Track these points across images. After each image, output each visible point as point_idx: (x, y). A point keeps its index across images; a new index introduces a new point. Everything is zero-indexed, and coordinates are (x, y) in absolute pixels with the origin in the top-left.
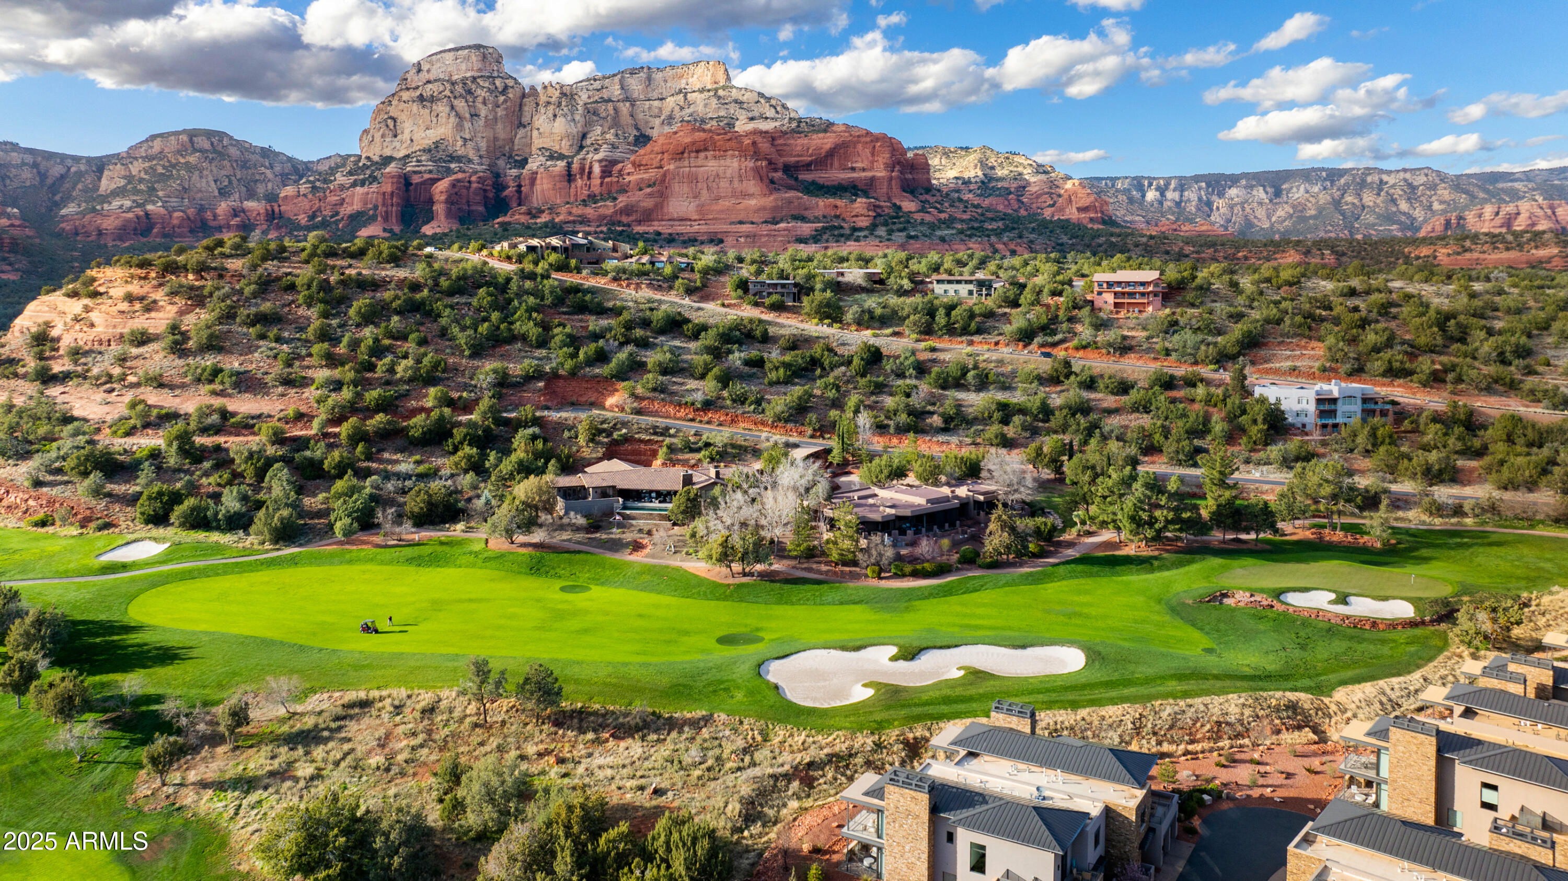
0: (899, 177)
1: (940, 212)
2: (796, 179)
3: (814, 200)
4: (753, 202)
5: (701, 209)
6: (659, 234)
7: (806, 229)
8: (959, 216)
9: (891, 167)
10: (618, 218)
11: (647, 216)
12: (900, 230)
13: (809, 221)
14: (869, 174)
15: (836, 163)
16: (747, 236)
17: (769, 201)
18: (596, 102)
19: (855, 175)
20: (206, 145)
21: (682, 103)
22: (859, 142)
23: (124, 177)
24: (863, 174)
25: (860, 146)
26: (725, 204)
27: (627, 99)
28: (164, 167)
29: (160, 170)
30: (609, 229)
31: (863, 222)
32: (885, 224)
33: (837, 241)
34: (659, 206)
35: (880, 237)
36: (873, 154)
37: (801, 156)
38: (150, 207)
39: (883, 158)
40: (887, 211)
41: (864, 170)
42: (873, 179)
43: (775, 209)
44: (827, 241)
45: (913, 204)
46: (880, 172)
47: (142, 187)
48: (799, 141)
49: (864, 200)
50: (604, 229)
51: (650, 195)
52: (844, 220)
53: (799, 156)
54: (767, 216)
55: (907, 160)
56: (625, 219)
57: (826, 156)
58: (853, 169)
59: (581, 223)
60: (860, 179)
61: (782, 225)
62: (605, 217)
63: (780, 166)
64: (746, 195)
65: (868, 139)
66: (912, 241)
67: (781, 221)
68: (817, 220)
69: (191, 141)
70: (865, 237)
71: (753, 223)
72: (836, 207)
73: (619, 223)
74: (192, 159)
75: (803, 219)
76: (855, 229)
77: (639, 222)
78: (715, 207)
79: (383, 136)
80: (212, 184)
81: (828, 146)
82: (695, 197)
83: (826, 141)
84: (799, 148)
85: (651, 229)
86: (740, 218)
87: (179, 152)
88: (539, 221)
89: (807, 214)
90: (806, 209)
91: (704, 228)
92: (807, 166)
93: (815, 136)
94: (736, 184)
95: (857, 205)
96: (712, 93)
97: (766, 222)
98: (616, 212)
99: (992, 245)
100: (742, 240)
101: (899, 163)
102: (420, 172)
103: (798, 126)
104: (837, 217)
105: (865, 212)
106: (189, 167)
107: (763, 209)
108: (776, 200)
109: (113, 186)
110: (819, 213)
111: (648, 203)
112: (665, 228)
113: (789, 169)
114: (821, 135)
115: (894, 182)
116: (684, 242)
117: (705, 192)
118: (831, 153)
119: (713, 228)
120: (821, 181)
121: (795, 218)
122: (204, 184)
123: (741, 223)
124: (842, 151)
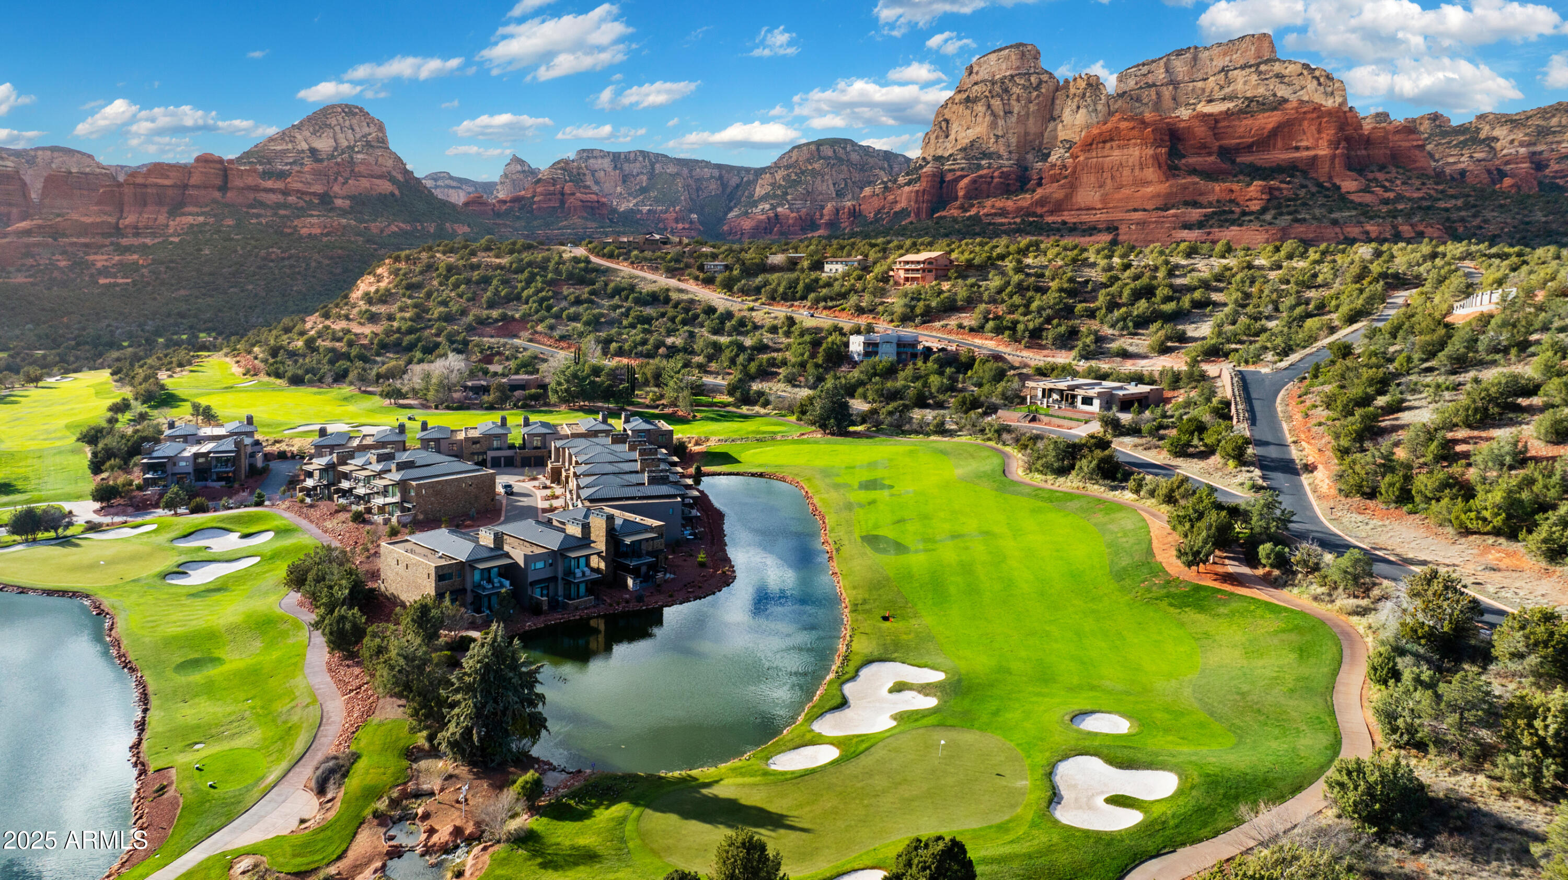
0: (1343, 154)
1: (1386, 190)
2: (1233, 162)
3: (1210, 185)
4: (1150, 190)
5: (1104, 200)
6: (1064, 223)
7: (1195, 214)
8: (1407, 195)
9: (1334, 144)
10: (1033, 209)
11: (1058, 207)
12: (1289, 213)
13: (1201, 206)
14: (1311, 153)
15: (1280, 144)
16: (1138, 224)
17: (1163, 188)
18: (1141, 88)
19: (1297, 155)
20: (830, 153)
21: (1222, 83)
22: (1304, 119)
23: (771, 185)
24: (1305, 154)
25: (1306, 123)
26: (1126, 192)
27: (1171, 82)
28: (796, 174)
29: (793, 177)
30: (1023, 220)
31: (1255, 206)
32: (1279, 207)
33: (1221, 226)
34: (1068, 197)
35: (1264, 221)
36: (1319, 132)
37: (1243, 137)
38: (779, 209)
39: (1329, 133)
40: (1285, 192)
41: (1307, 148)
42: (1315, 157)
43: (1169, 195)
44: (1211, 227)
45: (1355, 183)
46: (1323, 151)
47: (779, 192)
48: (1245, 122)
49: (1260, 183)
50: (1018, 220)
51: (1062, 186)
52: (1238, 204)
53: (1240, 137)
54: (1159, 202)
55: (1361, 135)
56: (1039, 210)
57: (1269, 137)
58: (1297, 149)
59: (1000, 215)
60: (1301, 159)
61: (1172, 211)
62: (1021, 209)
63: (1215, 149)
64: (1146, 183)
65: (1315, 115)
66: (1296, 225)
67: (1173, 207)
68: (1210, 204)
69: (818, 149)
70: (1251, 221)
71: (1145, 210)
72: (1232, 191)
73: (1034, 214)
74: (817, 166)
75: (1195, 204)
76: (1244, 214)
77: (1052, 212)
78: (1117, 196)
79: (937, 138)
80: (831, 186)
81: (1270, 126)
82: (1100, 187)
83: (1269, 120)
84: (1242, 129)
85: (1059, 219)
86: (1136, 205)
87: (808, 161)
88: (968, 214)
89: (1201, 199)
90: (1200, 195)
91: (1104, 217)
92: (1249, 148)
93: (1260, 116)
94: (1137, 172)
95: (1252, 188)
96: (1253, 69)
97: (1157, 209)
98: (1032, 204)
99: (1395, 227)
100: (1133, 227)
101: (1348, 139)
102: (954, 170)
103: (1248, 106)
104: (1232, 201)
105: (1258, 195)
106: (814, 174)
107: (1158, 195)
108: (1171, 186)
109: (763, 192)
110: (1212, 198)
111: (1059, 195)
112: (1069, 217)
113: (1226, 153)
114: (1267, 114)
115: (1337, 161)
116: (1084, 231)
117: (1109, 181)
118: (1275, 132)
119: (1111, 217)
120: (1259, 163)
121: (1187, 204)
122: (824, 187)
123: (1135, 210)
124: (1286, 130)
